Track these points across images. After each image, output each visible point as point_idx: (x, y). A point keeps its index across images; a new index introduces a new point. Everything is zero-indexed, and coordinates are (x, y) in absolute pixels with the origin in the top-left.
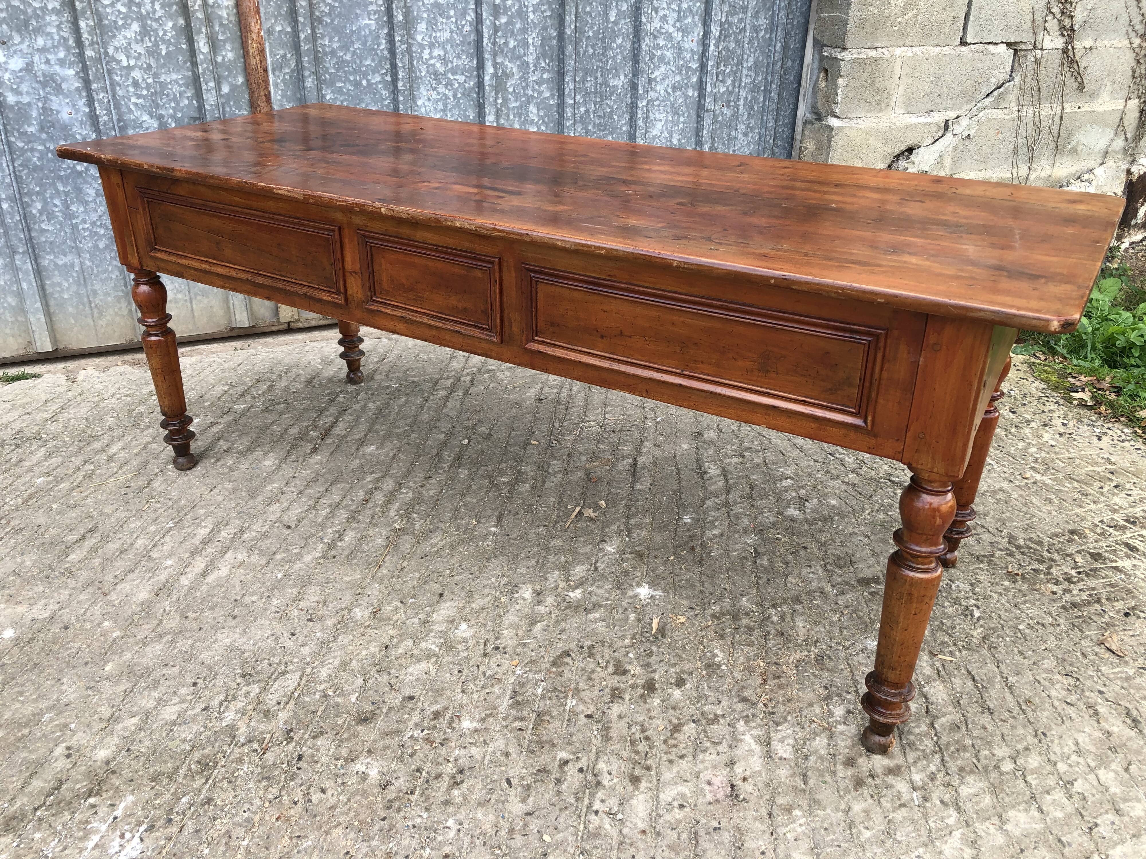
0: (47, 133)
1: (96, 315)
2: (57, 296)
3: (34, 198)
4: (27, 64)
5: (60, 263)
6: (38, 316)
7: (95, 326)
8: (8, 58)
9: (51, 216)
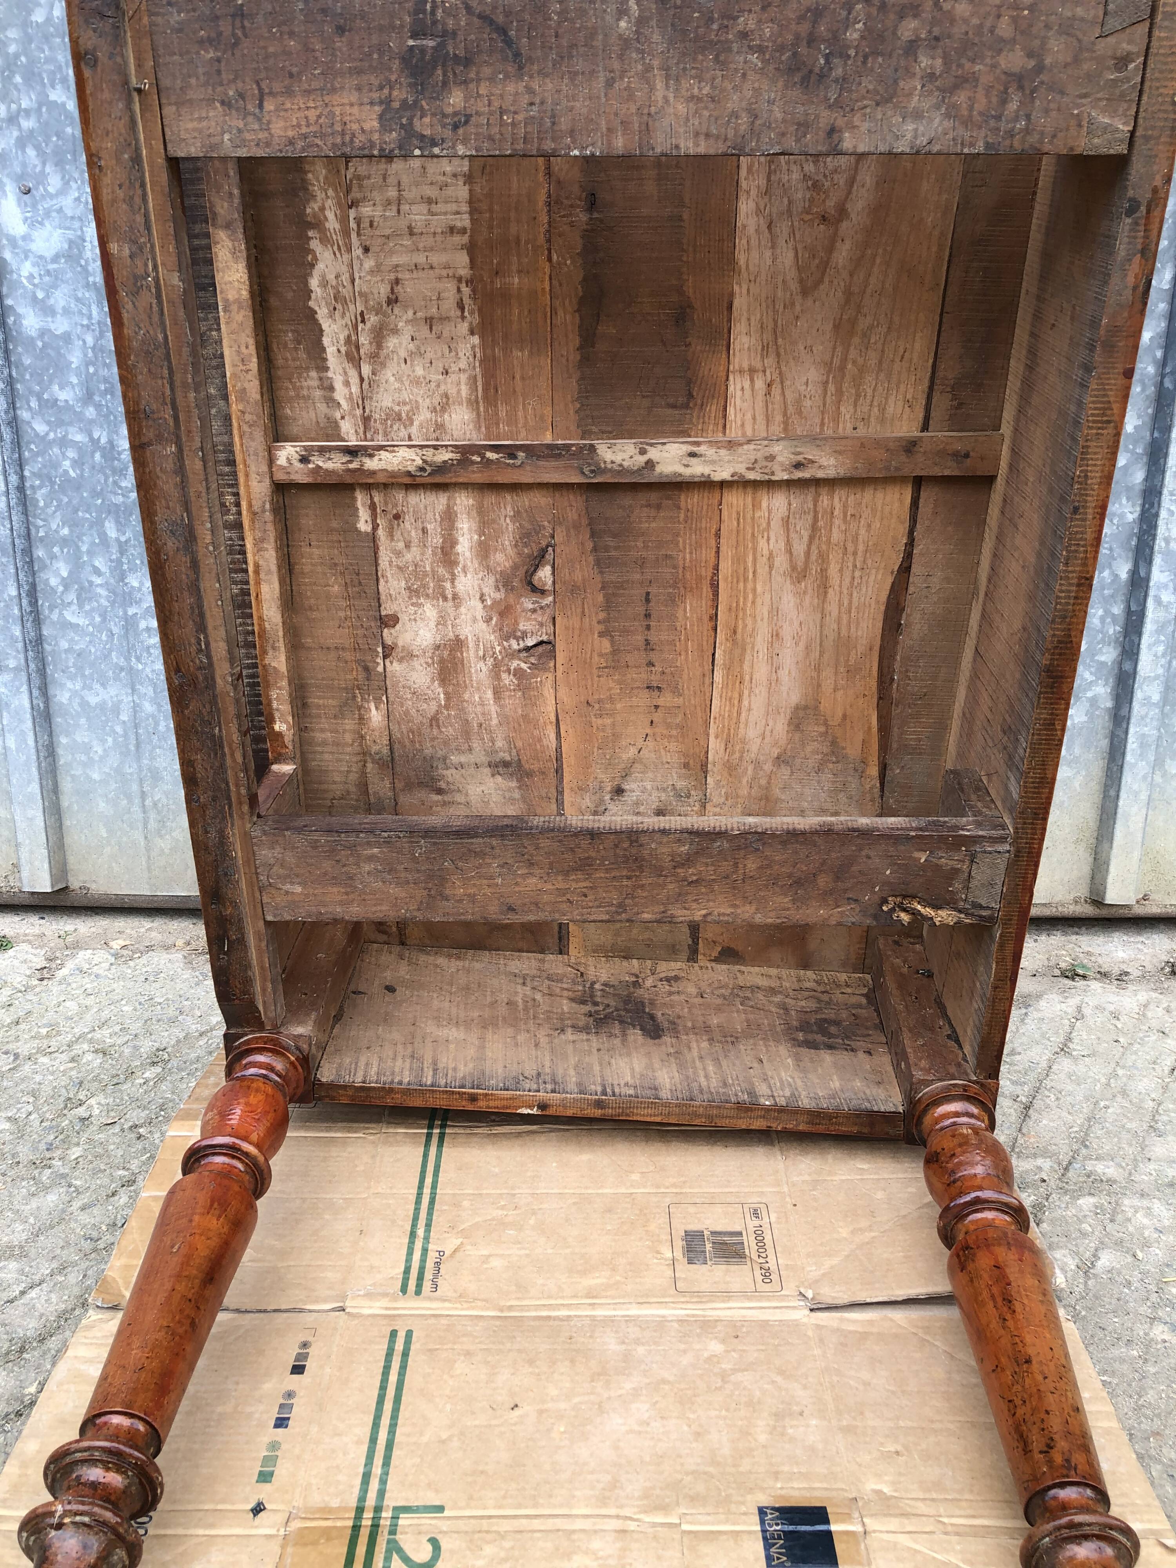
0: (98, 406)
1: (152, 825)
2: (78, 771)
3: (56, 549)
4: (71, 242)
5: (93, 700)
6: (30, 813)
7: (148, 849)
8: (32, 226)
9: (85, 594)
